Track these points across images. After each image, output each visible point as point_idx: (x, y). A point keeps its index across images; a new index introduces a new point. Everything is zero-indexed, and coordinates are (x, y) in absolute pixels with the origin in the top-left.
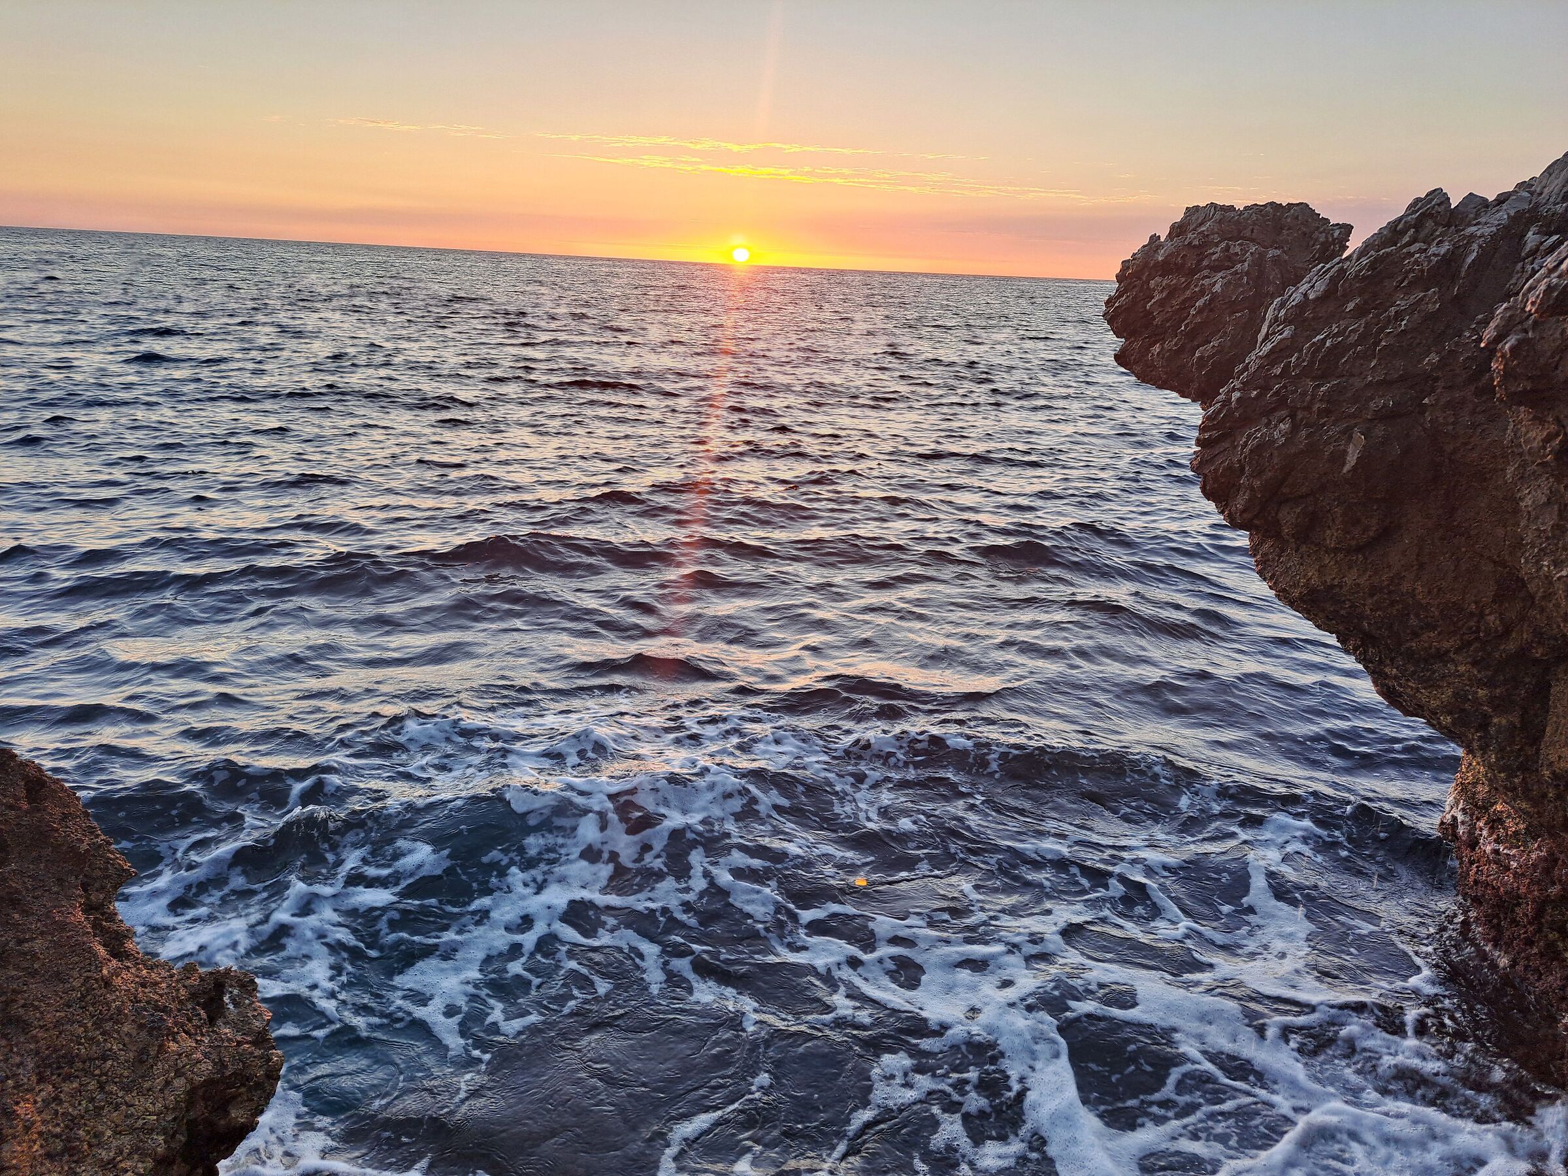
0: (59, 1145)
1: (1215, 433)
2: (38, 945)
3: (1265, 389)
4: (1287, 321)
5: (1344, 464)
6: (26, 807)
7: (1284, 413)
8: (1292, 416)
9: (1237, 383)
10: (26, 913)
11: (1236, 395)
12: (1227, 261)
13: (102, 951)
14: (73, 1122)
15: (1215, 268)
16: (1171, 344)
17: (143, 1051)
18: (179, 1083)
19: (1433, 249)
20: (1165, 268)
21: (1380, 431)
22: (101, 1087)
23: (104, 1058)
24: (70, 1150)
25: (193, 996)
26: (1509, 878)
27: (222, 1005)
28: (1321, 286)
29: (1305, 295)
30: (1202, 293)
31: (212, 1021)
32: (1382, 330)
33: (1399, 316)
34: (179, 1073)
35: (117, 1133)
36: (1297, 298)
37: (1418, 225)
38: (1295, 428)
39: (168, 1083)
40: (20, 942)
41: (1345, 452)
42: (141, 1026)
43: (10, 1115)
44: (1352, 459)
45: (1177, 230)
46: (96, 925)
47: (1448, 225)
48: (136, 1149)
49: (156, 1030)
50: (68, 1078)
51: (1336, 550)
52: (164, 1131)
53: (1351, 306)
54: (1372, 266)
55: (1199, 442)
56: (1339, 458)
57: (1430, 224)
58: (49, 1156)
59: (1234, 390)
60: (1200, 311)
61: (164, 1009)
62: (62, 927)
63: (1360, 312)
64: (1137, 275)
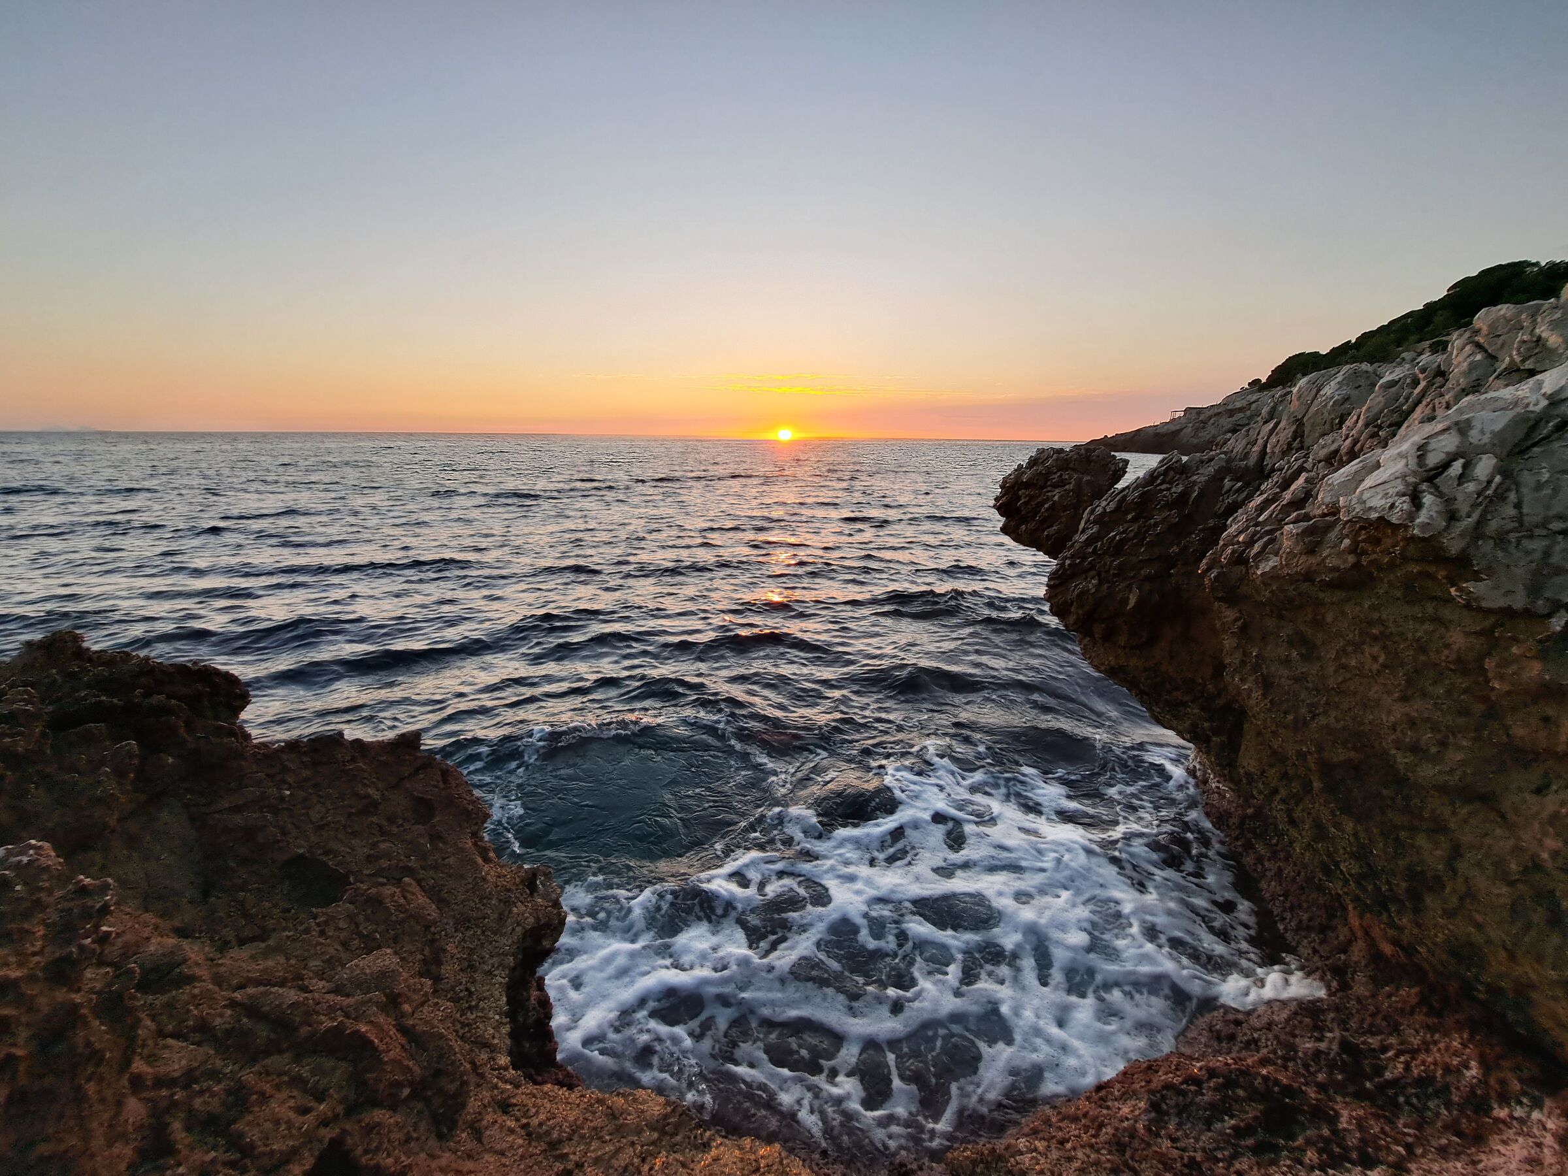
0: (466, 964)
1: (1056, 582)
2: (452, 860)
3: (1084, 558)
4: (1095, 522)
5: (1127, 604)
6: (442, 786)
7: (1093, 573)
8: (1099, 575)
9: (1068, 554)
10: (445, 843)
11: (1068, 562)
12: (1061, 483)
13: (480, 861)
14: (472, 951)
15: (1055, 486)
16: (1031, 526)
17: (501, 914)
18: (519, 929)
19: (1173, 490)
20: (1027, 485)
21: (1147, 587)
22: (483, 932)
23: (484, 918)
24: (471, 966)
25: (522, 882)
26: (1225, 803)
27: (536, 886)
28: (1113, 505)
29: (1104, 508)
30: (1048, 499)
31: (531, 894)
32: (1146, 532)
33: (1156, 525)
34: (519, 924)
35: (492, 956)
36: (1099, 510)
37: (1166, 472)
38: (1101, 583)
39: (513, 929)
40: (444, 859)
41: (1128, 598)
42: (500, 900)
43: (445, 951)
44: (1132, 602)
45: (1033, 462)
46: (475, 844)
47: (1182, 473)
48: (500, 965)
49: (508, 903)
50: (468, 928)
51: (1124, 647)
52: (513, 955)
53: (1130, 517)
54: (1141, 496)
55: (1047, 585)
56: (1125, 601)
57: (1171, 473)
58: (461, 970)
59: (1066, 558)
60: (1047, 510)
61: (509, 890)
62: (462, 850)
63: (1134, 520)
64: (1012, 487)
